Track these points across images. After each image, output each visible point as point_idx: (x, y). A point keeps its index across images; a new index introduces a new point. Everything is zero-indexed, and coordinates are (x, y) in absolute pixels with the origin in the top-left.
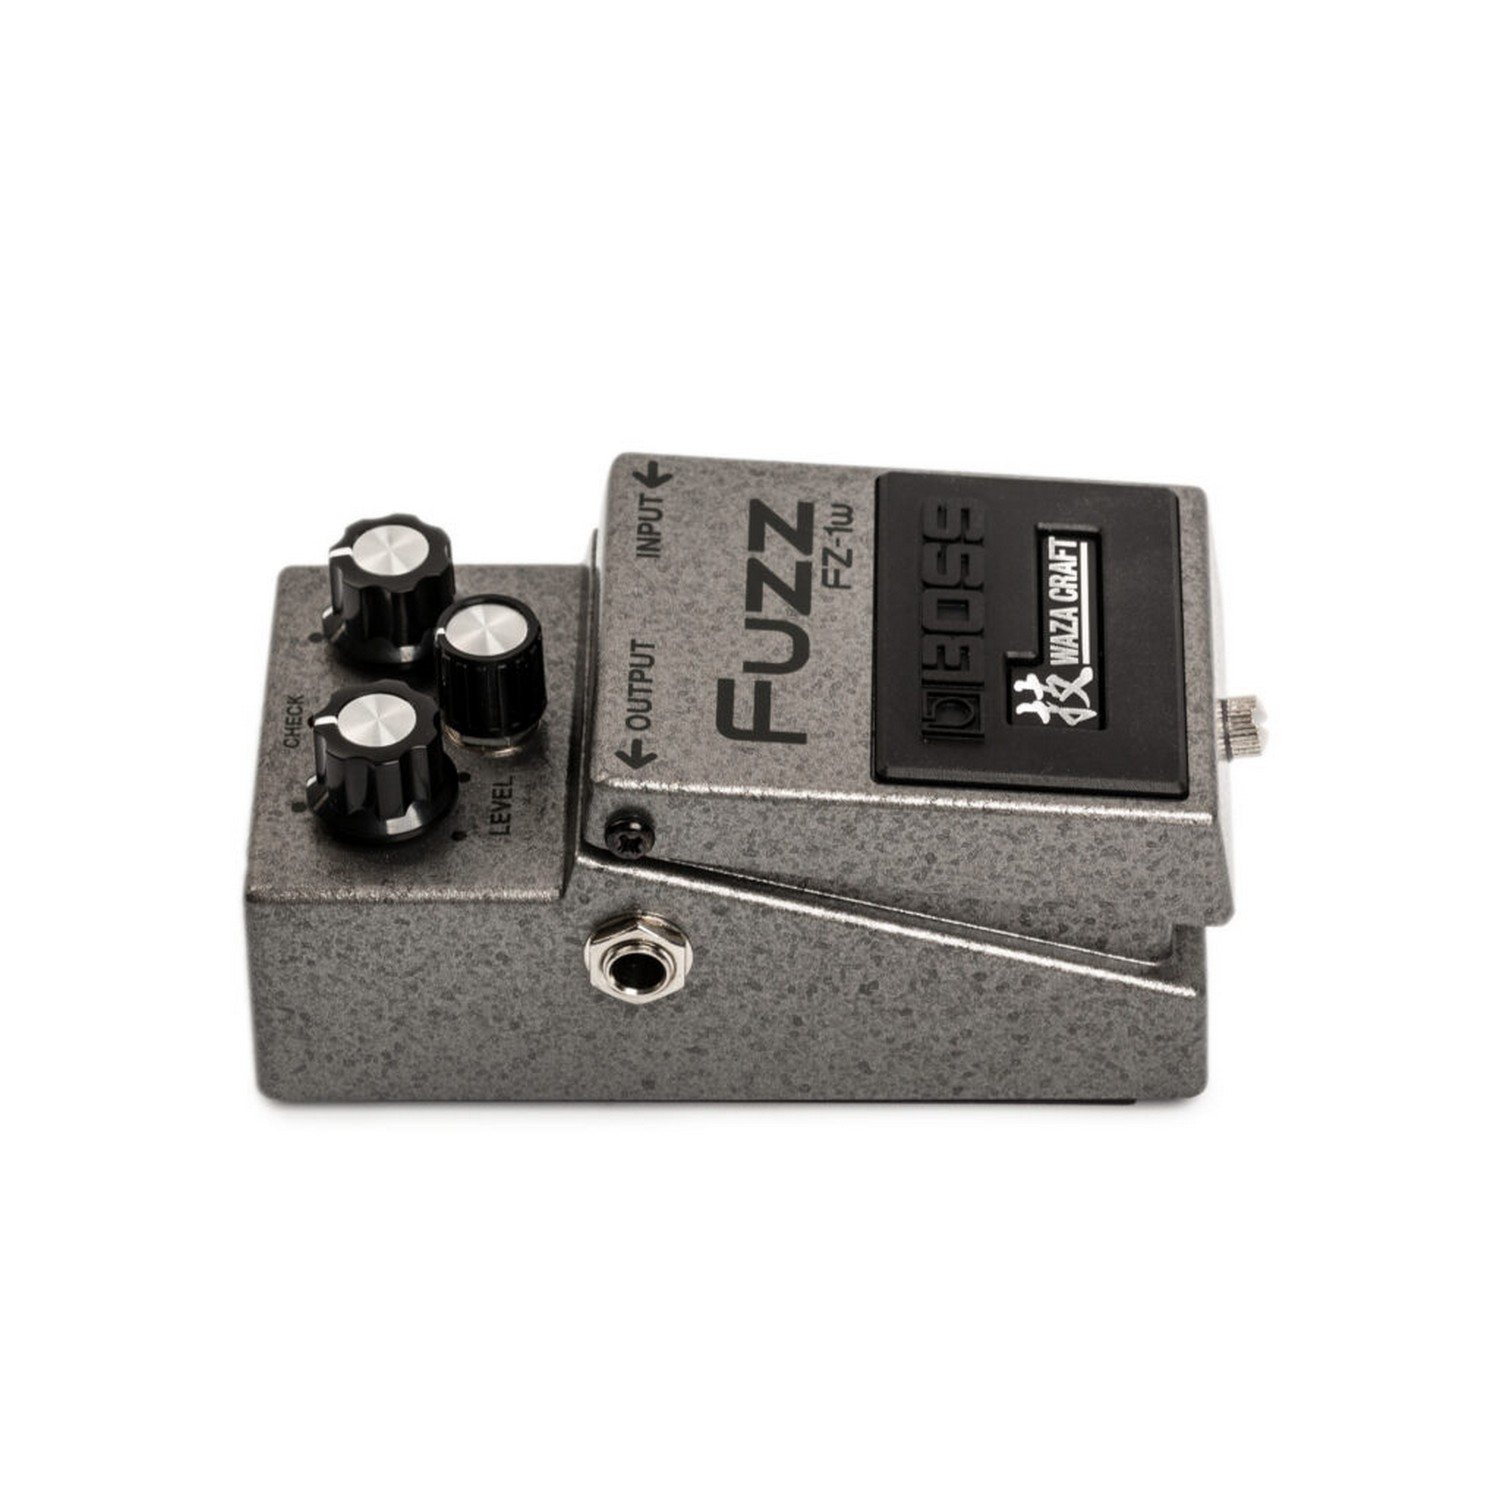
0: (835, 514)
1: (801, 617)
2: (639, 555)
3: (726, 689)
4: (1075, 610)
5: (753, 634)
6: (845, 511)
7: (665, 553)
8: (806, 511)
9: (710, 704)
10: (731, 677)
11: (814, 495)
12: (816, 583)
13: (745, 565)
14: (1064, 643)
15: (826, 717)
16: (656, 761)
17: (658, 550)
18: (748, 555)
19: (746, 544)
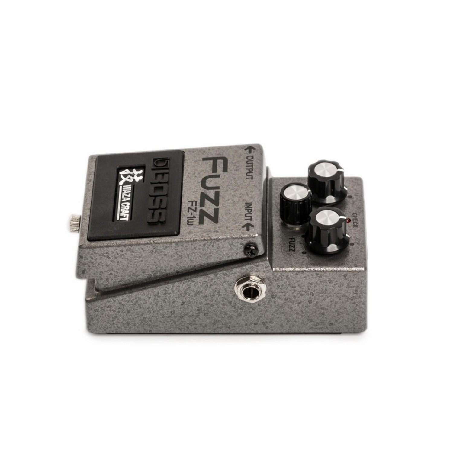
0: (193, 222)
1: (203, 191)
2: (252, 203)
3: (225, 169)
4: (122, 201)
5: (218, 185)
6: (189, 223)
7: (244, 204)
8: (201, 222)
9: (229, 165)
10: (224, 173)
11: (199, 227)
12: (199, 201)
13: (219, 204)
14: (127, 191)
15: (196, 166)
16: (244, 149)
17: (246, 205)
18: (219, 207)
19: (219, 210)
